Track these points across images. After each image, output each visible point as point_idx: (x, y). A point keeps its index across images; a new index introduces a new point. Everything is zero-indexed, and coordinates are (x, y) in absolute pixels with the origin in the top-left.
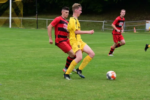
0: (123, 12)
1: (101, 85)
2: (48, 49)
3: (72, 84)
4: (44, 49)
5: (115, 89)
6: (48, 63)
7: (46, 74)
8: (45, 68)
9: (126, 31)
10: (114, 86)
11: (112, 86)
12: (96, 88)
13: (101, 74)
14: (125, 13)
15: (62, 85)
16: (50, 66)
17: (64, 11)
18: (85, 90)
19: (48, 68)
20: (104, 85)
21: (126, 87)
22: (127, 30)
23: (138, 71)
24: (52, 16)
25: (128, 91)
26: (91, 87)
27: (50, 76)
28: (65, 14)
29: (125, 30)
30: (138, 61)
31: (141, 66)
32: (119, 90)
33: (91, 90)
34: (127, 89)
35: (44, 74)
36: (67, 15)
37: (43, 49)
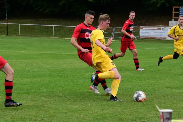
0: (132, 15)
1: (86, 104)
2: (21, 60)
3: (50, 103)
4: (16, 60)
5: (103, 109)
6: (20, 78)
7: (19, 91)
8: (18, 84)
9: (116, 39)
10: (101, 105)
11: (99, 105)
12: (79, 108)
13: (85, 91)
14: (134, 16)
15: (38, 105)
16: (23, 81)
17: (88, 16)
18: (67, 111)
19: (21, 84)
20: (90, 105)
21: (115, 106)
22: (117, 37)
23: (130, 86)
24: (25, 20)
25: (118, 111)
26: (73, 106)
27: (23, 93)
28: (89, 20)
29: (114, 37)
30: (130, 74)
31: (134, 81)
32: (108, 111)
33: (74, 110)
34: (118, 109)
35: (16, 92)
36: (91, 21)
37: (14, 60)
